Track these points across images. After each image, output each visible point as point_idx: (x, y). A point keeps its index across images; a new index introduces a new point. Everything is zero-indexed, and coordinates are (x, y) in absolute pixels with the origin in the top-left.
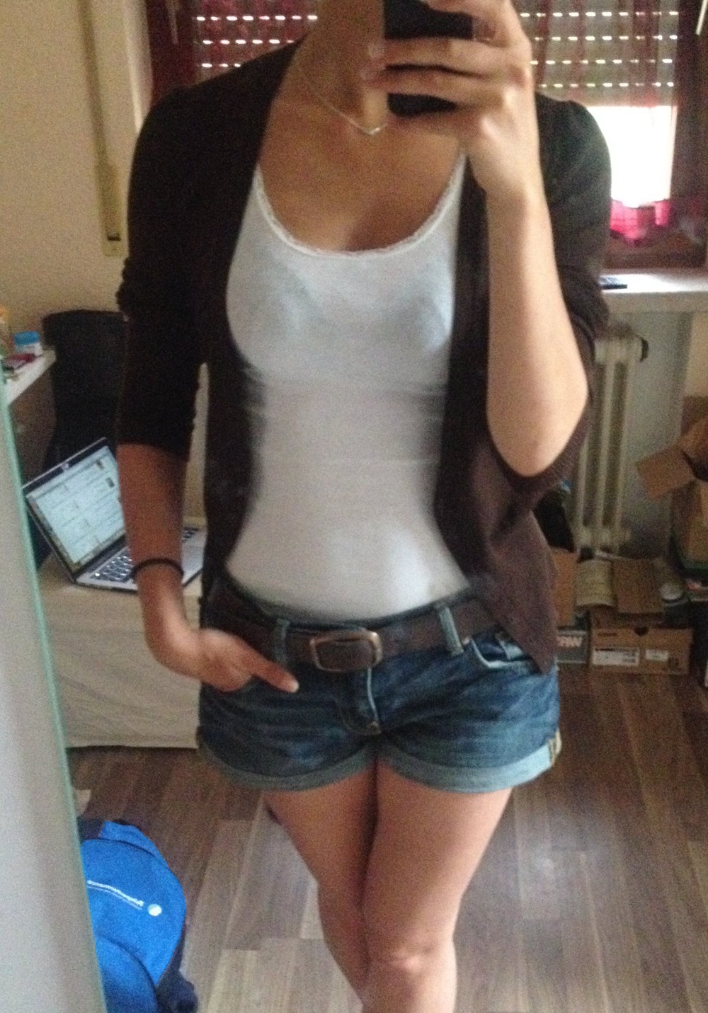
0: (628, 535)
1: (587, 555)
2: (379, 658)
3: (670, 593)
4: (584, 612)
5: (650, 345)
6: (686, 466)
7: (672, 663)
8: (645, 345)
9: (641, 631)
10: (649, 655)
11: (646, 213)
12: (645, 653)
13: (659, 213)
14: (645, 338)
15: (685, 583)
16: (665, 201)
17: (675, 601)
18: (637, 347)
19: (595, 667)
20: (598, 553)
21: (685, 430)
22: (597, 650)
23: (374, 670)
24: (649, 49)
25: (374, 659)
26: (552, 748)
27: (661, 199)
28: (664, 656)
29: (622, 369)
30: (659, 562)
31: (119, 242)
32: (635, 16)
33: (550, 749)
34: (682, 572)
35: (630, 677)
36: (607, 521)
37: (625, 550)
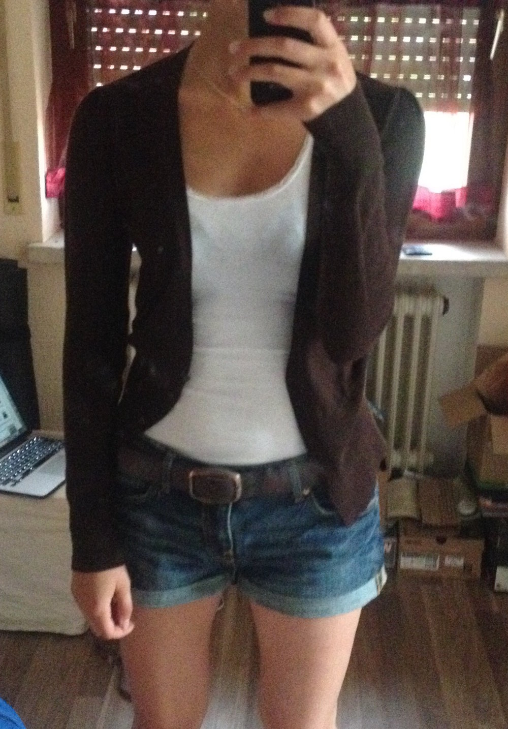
0: (431, 459)
1: (397, 474)
2: (239, 496)
3: (465, 509)
4: (394, 522)
5: (450, 302)
6: (479, 402)
7: (467, 568)
8: (446, 302)
9: (441, 541)
10: (448, 561)
11: (448, 197)
12: (444, 559)
13: (458, 197)
14: (447, 296)
15: (477, 499)
16: (463, 188)
17: (469, 516)
18: (440, 304)
19: (403, 571)
20: (406, 473)
21: (478, 371)
22: (404, 555)
23: (234, 505)
24: (453, 69)
25: (235, 496)
26: (378, 581)
27: (460, 187)
28: (460, 562)
29: (427, 322)
30: (457, 482)
31: (18, 204)
32: (441, 44)
33: (376, 582)
34: (476, 491)
35: (431, 579)
36: (415, 445)
37: (428, 471)
